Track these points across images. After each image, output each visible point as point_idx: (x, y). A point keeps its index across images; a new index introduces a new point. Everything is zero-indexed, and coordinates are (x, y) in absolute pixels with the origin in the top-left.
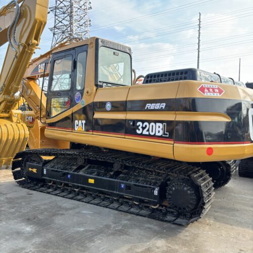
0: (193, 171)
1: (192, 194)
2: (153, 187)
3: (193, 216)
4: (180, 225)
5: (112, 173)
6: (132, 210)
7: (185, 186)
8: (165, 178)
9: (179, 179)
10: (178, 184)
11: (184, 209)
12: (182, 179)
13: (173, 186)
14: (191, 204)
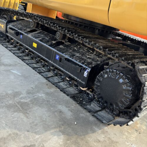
0: (142, 60)
1: (128, 90)
2: (84, 66)
3: (121, 114)
4: (100, 121)
5: (54, 42)
6: (62, 84)
7: (122, 77)
8: (104, 61)
9: (119, 66)
10: (113, 72)
11: (111, 105)
12: (124, 68)
13: (107, 73)
14: (122, 102)
